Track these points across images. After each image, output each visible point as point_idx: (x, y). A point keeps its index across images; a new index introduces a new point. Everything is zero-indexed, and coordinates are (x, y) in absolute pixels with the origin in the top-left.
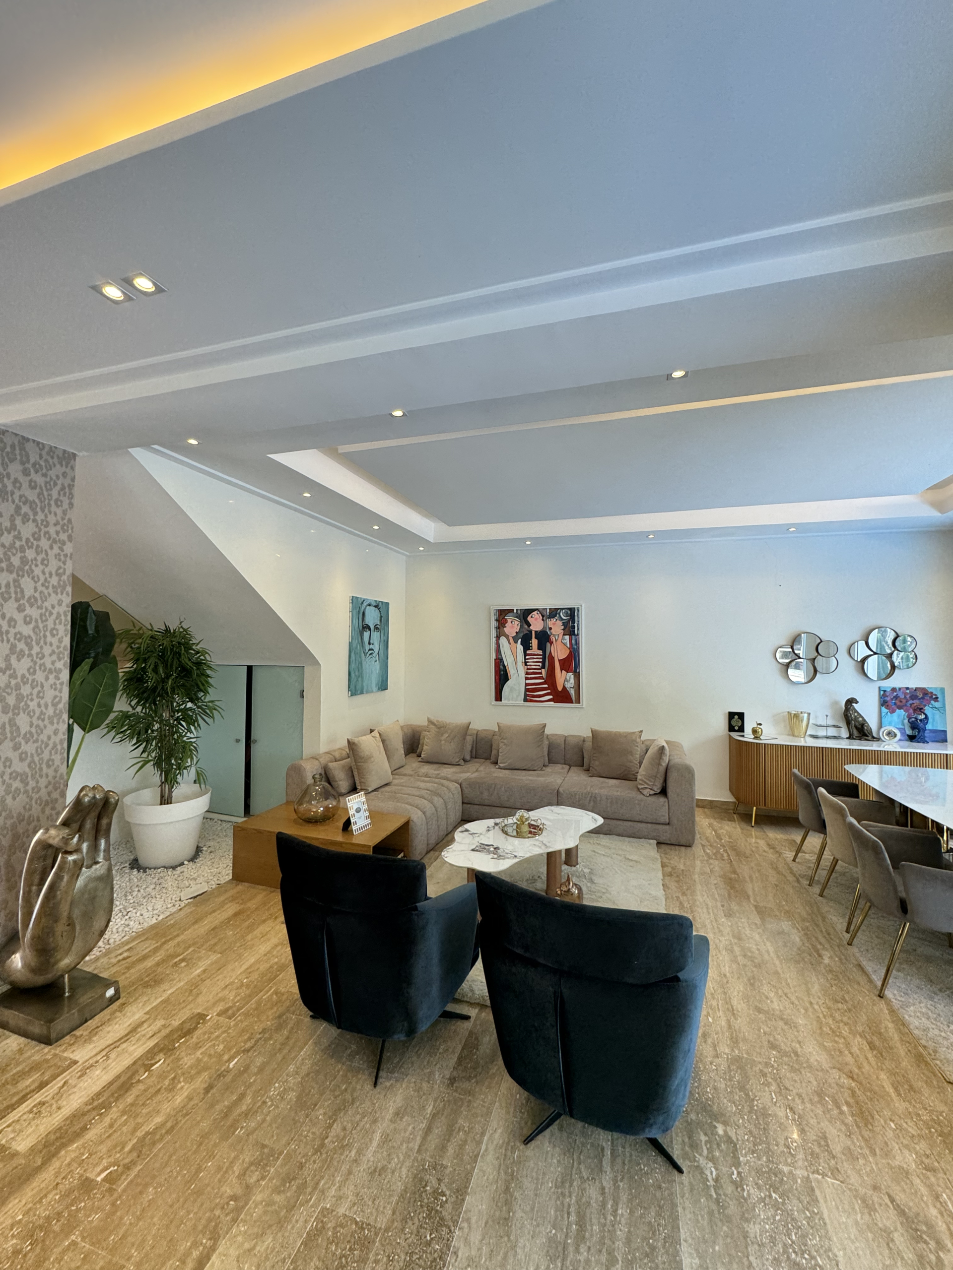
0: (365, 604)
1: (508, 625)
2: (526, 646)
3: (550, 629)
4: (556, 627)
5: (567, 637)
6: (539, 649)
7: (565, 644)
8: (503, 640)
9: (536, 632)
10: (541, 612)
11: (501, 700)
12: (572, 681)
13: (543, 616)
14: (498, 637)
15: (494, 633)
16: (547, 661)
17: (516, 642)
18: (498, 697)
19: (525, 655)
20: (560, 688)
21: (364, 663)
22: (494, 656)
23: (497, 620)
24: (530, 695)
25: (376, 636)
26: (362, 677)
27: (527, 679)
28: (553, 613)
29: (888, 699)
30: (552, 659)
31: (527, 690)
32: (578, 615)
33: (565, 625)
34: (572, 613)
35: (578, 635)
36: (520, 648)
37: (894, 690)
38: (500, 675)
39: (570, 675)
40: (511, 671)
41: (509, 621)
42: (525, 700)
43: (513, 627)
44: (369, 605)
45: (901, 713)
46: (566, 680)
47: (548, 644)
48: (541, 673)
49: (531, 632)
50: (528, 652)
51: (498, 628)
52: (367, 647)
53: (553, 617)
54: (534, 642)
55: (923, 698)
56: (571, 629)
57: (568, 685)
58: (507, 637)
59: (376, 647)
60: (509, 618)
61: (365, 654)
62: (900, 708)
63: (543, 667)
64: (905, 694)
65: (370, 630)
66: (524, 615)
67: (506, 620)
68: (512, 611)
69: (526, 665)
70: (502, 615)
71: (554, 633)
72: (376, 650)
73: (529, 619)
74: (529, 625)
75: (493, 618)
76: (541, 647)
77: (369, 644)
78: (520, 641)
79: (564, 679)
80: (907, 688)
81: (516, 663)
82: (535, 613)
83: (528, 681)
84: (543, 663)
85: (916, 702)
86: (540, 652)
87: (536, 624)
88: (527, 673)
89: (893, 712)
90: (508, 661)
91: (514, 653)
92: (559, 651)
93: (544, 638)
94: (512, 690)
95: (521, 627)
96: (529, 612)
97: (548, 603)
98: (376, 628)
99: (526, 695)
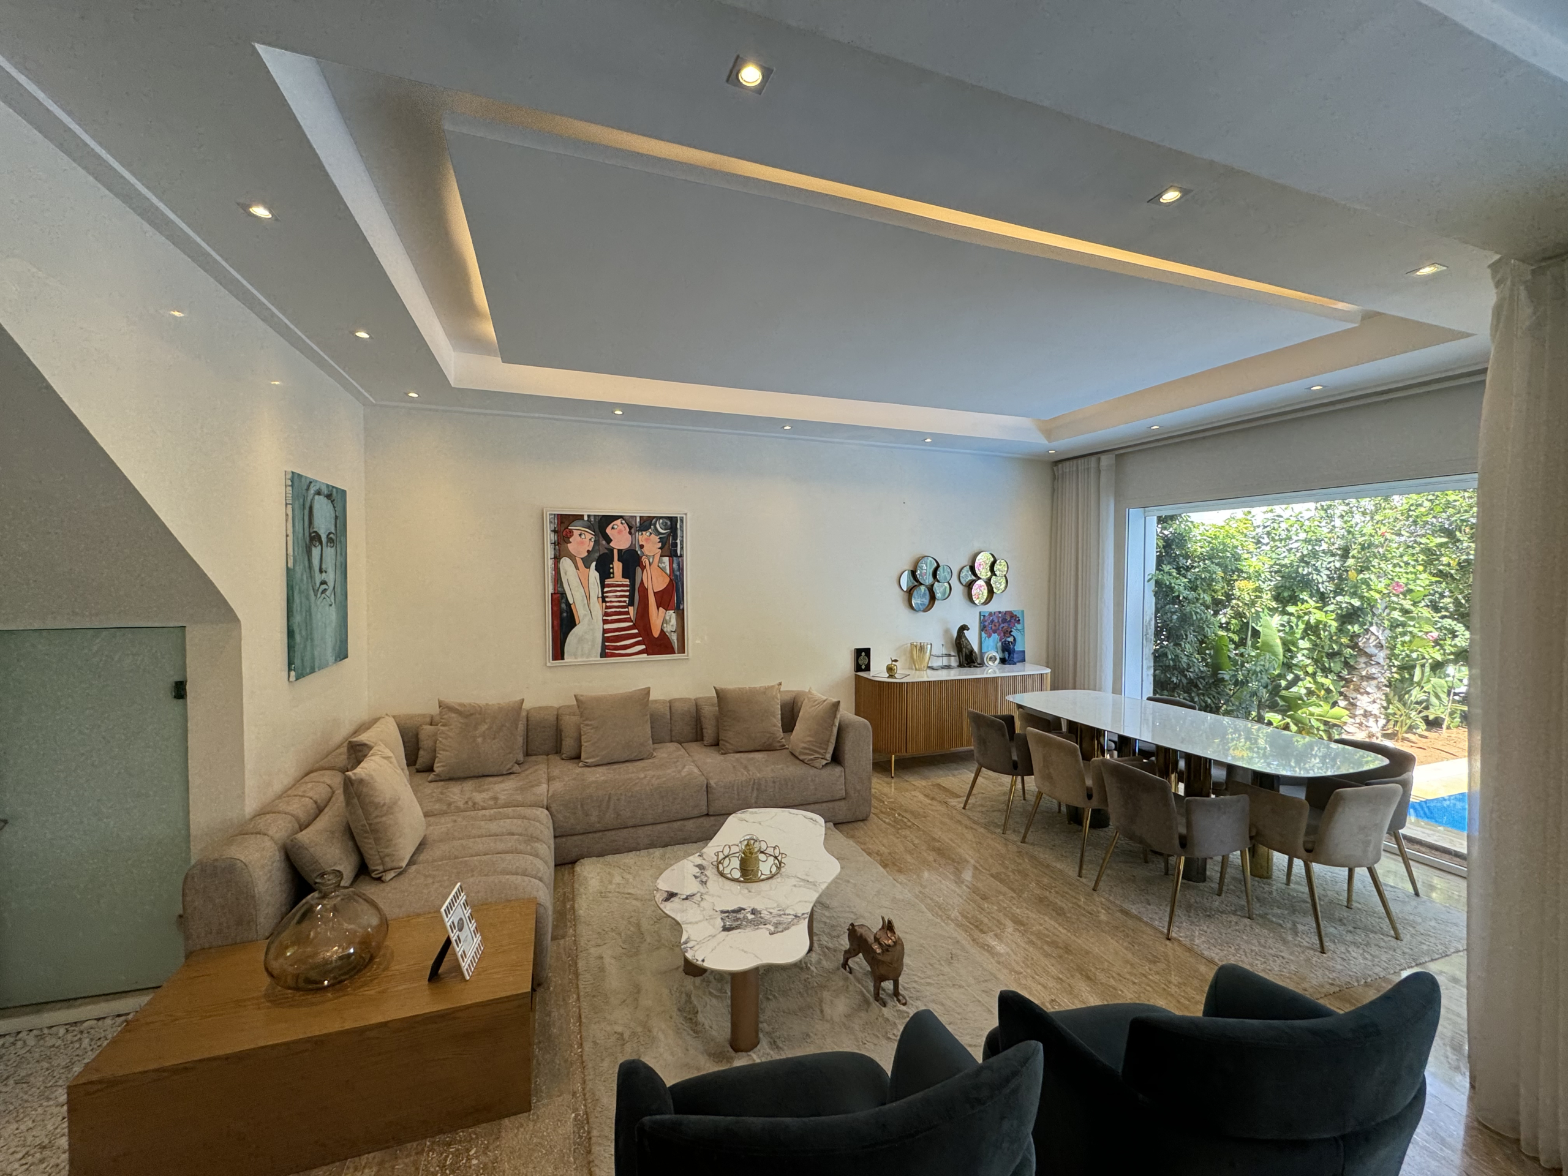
0: (312, 491)
1: (575, 539)
2: (605, 573)
3: (642, 547)
4: (650, 544)
5: (666, 559)
6: (623, 577)
7: (663, 570)
8: (566, 564)
9: (619, 551)
10: (628, 521)
11: (563, 659)
12: (674, 621)
13: (630, 528)
14: (557, 559)
15: (550, 553)
16: (637, 594)
17: (588, 567)
18: (559, 653)
19: (603, 586)
20: (656, 633)
21: (314, 609)
22: (550, 589)
23: (555, 531)
24: (610, 647)
25: (329, 552)
26: (312, 640)
27: (605, 622)
28: (647, 523)
29: (986, 624)
30: (644, 591)
31: (605, 640)
32: (682, 527)
33: (663, 541)
34: (673, 524)
35: (681, 556)
36: (594, 575)
37: (990, 614)
38: (562, 619)
39: (671, 615)
40: (580, 611)
41: (576, 533)
42: (603, 654)
43: (582, 542)
44: (319, 493)
45: (995, 636)
46: (665, 621)
47: (638, 570)
48: (627, 613)
49: (612, 550)
50: (608, 581)
51: (556, 544)
52: (318, 578)
53: (646, 530)
54: (617, 567)
55: (1010, 621)
56: (671, 546)
57: (668, 629)
58: (572, 558)
59: (330, 577)
60: (576, 528)
61: (316, 592)
62: (995, 632)
63: (631, 603)
64: (998, 617)
65: (321, 543)
66: (601, 524)
67: (571, 532)
68: (581, 517)
69: (604, 601)
70: (564, 524)
71: (647, 553)
72: (331, 584)
73: (609, 531)
74: (609, 540)
75: (548, 528)
76: (628, 573)
77: (321, 571)
78: (594, 564)
79: (662, 620)
80: (1000, 612)
81: (588, 598)
82: (618, 522)
83: (607, 626)
84: (631, 597)
85: (1005, 625)
86: (627, 582)
87: (620, 539)
88: (606, 614)
89: (989, 636)
90: (575, 595)
91: (585, 585)
92: (655, 579)
93: (632, 560)
94: (581, 640)
95: (596, 542)
96: (607, 520)
97: (638, 509)
98: (330, 540)
99: (604, 647)
